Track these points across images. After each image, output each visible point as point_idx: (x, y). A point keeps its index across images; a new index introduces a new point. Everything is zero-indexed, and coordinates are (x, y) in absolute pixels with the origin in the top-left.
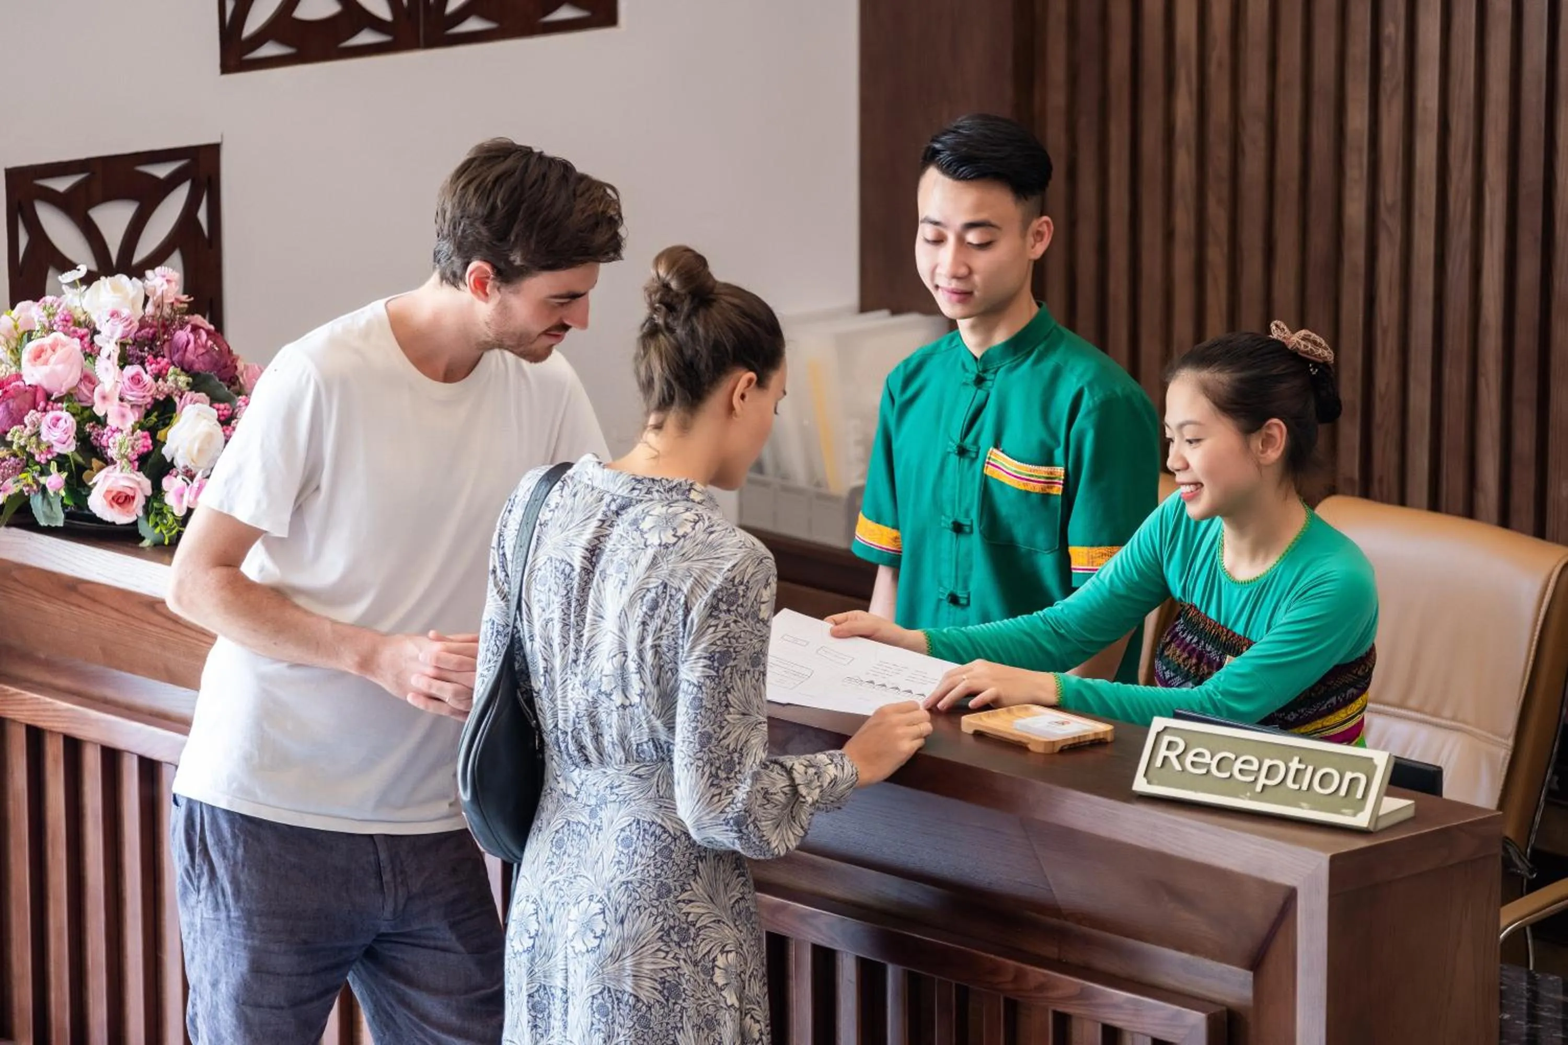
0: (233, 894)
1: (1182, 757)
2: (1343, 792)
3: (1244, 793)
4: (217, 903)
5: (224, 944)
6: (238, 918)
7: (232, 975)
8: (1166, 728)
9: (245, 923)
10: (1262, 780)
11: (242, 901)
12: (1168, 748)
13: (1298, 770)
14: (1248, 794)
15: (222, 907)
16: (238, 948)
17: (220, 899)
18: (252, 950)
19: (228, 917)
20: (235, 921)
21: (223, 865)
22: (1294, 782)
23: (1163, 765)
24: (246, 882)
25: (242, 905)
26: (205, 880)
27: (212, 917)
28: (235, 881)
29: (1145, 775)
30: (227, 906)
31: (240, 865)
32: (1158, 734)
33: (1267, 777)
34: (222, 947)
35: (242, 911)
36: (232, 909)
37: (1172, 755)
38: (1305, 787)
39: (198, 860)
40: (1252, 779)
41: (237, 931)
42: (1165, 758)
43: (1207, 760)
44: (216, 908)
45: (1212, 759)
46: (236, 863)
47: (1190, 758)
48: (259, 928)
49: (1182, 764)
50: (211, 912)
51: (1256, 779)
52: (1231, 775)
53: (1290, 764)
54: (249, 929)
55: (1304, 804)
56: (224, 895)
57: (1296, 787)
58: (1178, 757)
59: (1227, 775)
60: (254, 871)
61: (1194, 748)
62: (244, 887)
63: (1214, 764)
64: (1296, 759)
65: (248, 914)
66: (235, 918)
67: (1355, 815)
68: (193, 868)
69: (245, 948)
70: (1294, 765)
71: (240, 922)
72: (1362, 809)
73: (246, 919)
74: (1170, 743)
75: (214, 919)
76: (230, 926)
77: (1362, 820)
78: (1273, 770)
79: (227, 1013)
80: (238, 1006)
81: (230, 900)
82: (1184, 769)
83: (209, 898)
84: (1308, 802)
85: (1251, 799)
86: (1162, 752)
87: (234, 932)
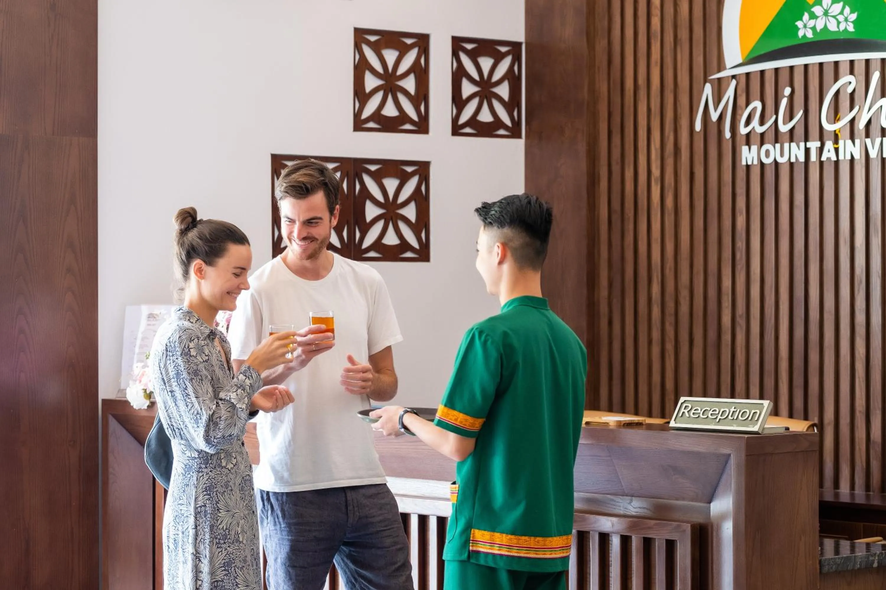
0: (282, 517)
1: (690, 412)
2: (750, 418)
3: (712, 423)
4: (275, 522)
5: (279, 541)
6: (285, 527)
7: (282, 554)
8: (685, 401)
9: (288, 529)
10: (719, 417)
11: (286, 519)
12: (685, 409)
13: (734, 412)
14: (714, 423)
15: (278, 523)
16: (285, 541)
17: (277, 520)
18: (291, 541)
19: (281, 527)
20: (283, 529)
21: (277, 504)
22: (731, 416)
23: (682, 416)
24: (287, 510)
25: (286, 521)
26: (270, 512)
27: (274, 529)
28: (283, 511)
29: (675, 420)
30: (279, 523)
31: (285, 503)
32: (682, 403)
33: (721, 416)
34: (278, 542)
35: (287, 524)
36: (282, 523)
37: (686, 411)
38: (735, 418)
39: (266, 503)
40: (715, 417)
41: (284, 533)
42: (683, 413)
43: (699, 411)
44: (275, 524)
45: (701, 411)
46: (283, 503)
47: (693, 411)
48: (294, 531)
49: (689, 415)
50: (273, 527)
51: (717, 417)
52: (708, 417)
53: (731, 410)
54: (290, 532)
55: (734, 425)
56: (278, 518)
57: (732, 418)
58: (688, 412)
59: (706, 416)
60: (291, 505)
61: (695, 407)
62: (287, 513)
63: (702, 413)
64: (733, 407)
65: (289, 525)
66: (283, 527)
67: (753, 427)
68: (264, 508)
69: (288, 541)
70: (732, 410)
71: (286, 529)
72: (756, 424)
73: (288, 527)
74: (686, 406)
75: (274, 530)
76: (281, 531)
77: (756, 428)
78: (724, 413)
79: (281, 571)
80: (286, 568)
81: (281, 520)
82: (690, 417)
83: (272, 520)
84: (736, 424)
85: (715, 425)
86: (682, 410)
87: (284, 534)
